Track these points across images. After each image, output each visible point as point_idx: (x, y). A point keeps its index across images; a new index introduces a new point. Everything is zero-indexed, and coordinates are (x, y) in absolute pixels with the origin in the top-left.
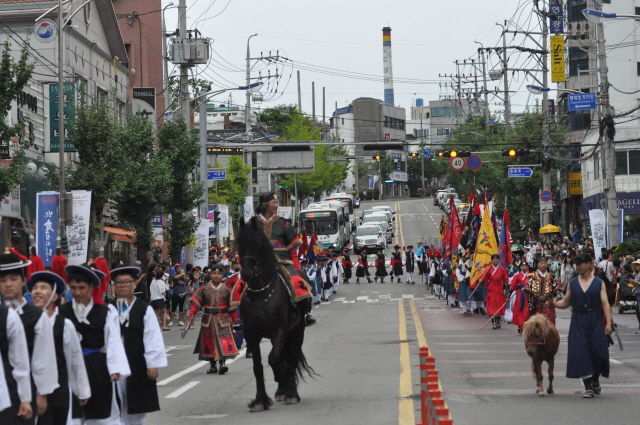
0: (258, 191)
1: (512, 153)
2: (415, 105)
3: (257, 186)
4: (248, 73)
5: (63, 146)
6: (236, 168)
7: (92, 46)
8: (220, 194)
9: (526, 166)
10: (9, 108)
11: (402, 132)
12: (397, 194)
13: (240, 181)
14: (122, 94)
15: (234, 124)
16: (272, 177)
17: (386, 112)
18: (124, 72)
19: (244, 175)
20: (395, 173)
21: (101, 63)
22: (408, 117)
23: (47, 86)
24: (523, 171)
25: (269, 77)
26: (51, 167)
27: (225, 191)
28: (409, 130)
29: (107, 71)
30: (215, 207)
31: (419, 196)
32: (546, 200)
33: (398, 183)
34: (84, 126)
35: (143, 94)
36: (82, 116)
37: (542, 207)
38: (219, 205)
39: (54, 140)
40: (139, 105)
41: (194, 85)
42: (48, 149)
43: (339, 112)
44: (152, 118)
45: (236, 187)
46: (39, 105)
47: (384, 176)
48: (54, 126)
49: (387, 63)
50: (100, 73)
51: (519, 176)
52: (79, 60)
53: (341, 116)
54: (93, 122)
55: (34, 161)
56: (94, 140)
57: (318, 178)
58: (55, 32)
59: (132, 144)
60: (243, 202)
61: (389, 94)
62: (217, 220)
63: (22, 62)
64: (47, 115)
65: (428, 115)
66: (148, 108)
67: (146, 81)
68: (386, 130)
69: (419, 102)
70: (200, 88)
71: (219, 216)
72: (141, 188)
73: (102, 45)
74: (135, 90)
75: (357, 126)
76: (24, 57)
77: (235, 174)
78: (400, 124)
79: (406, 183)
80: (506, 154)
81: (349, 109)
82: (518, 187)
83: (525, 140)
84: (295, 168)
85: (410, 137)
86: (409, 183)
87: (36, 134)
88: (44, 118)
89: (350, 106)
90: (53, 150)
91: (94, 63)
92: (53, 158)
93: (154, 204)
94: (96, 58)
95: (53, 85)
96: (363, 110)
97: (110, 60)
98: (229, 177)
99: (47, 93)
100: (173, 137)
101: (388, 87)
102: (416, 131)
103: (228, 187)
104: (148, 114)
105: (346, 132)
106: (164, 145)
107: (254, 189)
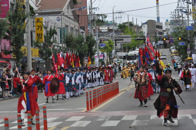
0: (117, 48)
1: (180, 39)
2: (166, 21)
3: (117, 47)
4: (113, 17)
5: (62, 42)
6: (110, 43)
7: (70, 18)
8: (105, 50)
9: (183, 42)
10: (52, 38)
11: (161, 29)
12: (160, 47)
13: (111, 46)
14: (77, 28)
15: (110, 30)
16: (121, 44)
17: (157, 24)
18: (77, 23)
19: (112, 44)
20: (159, 41)
21: (72, 21)
22: (164, 25)
23: (59, 29)
24: (183, 43)
25: (119, 18)
26: (60, 47)
27: (106, 49)
28: (164, 29)
29: (73, 23)
30: (103, 53)
31: (167, 48)
32: (189, 51)
33: (160, 44)
34: (67, 39)
35: (82, 28)
36: (67, 36)
37: (188, 53)
38: (105, 53)
39: (61, 41)
40: (81, 31)
41: (102, 16)
42: (59, 43)
43: (143, 24)
44: (84, 34)
45: (110, 48)
46: (57, 33)
47: (156, 43)
48: (61, 38)
49: (158, 12)
50: (72, 24)
51: (182, 45)
52: (67, 21)
53: (144, 25)
54: (69, 38)
55: (57, 46)
56: (70, 42)
57: (133, 45)
58: (61, 19)
59: (79, 41)
60: (112, 52)
61: (158, 18)
62: (104, 57)
63: (54, 29)
64: (59, 35)
65: (170, 24)
66: (84, 31)
67: (83, 25)
68: (157, 29)
69: (167, 20)
70: (104, 17)
71: (105, 56)
72: (81, 51)
73: (72, 17)
74: (80, 27)
75: (148, 28)
76: (54, 28)
77: (109, 44)
78: (161, 27)
79: (163, 44)
80: (178, 39)
81: (146, 23)
82: (183, 47)
83: (184, 35)
84: (126, 42)
85: (164, 31)
86: (164, 44)
87: (57, 40)
88: (58, 36)
89: (146, 22)
90: (60, 43)
91: (70, 22)
92: (61, 45)
93: (84, 55)
94: (70, 20)
95: (60, 28)
96: (150, 23)
97: (74, 21)
98: (108, 45)
99: (59, 30)
100: (89, 39)
101: (158, 16)
102: (166, 29)
103: (107, 48)
104: (83, 33)
105: (145, 30)
106: (87, 40)
107: (116, 48)
